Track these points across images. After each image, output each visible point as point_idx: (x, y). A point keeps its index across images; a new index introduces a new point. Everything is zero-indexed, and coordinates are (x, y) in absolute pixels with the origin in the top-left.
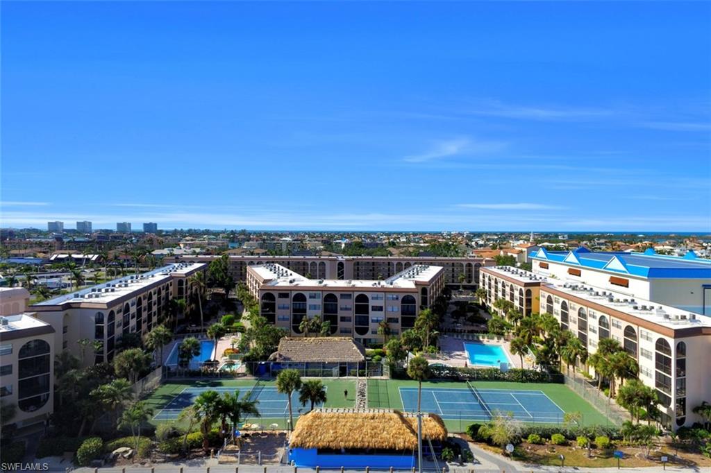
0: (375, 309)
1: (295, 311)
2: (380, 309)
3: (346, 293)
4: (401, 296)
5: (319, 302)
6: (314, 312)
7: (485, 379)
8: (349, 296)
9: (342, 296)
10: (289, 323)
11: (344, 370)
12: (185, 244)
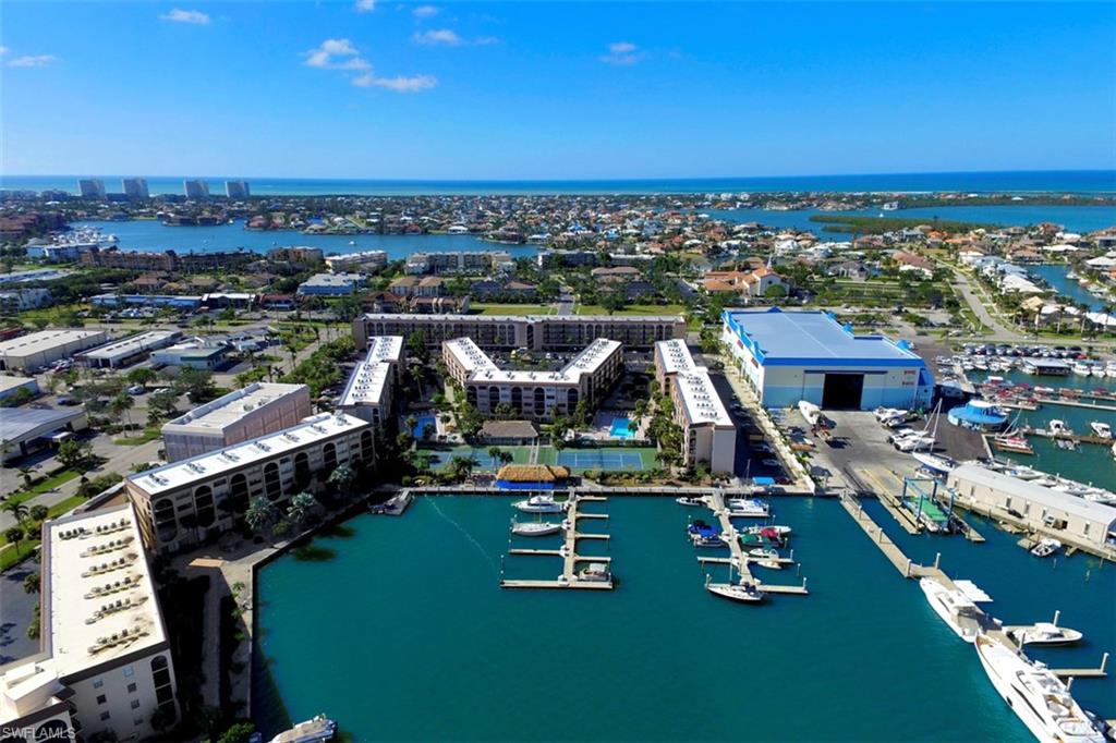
0: (548, 397)
1: (491, 398)
2: (553, 398)
3: (528, 386)
4: (569, 389)
5: (508, 392)
6: (505, 399)
7: (611, 446)
8: (530, 389)
9: (525, 389)
10: (487, 408)
11: (525, 442)
12: (334, 261)
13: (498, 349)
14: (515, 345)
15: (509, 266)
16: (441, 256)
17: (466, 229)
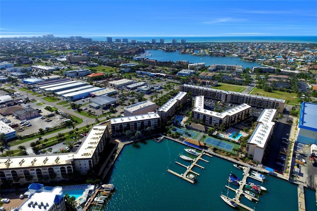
4: (219, 119)
6: (201, 118)
8: (209, 117)
10: (196, 119)
11: (201, 131)
12: (190, 66)
13: (216, 99)
14: (221, 99)
15: (240, 71)
16: (220, 66)
17: (237, 55)
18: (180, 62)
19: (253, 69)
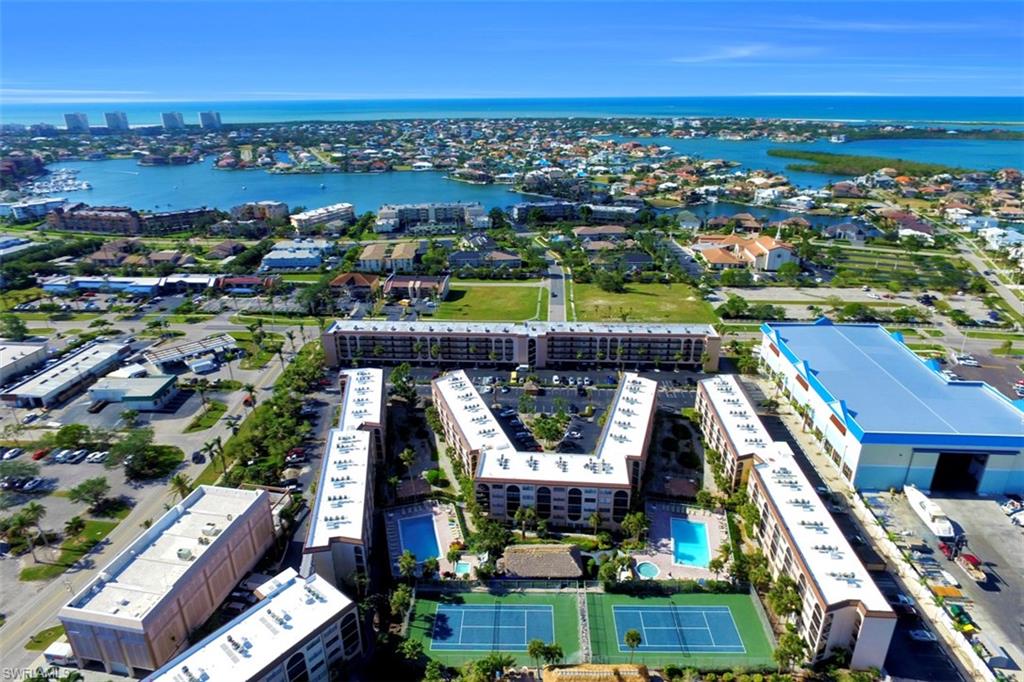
0: (587, 500)
2: (593, 500)
3: (559, 486)
4: (614, 491)
5: (532, 493)
6: (528, 500)
7: (687, 592)
8: (562, 490)
9: (556, 488)
12: (299, 221)
13: (492, 366)
14: (515, 361)
15: (484, 222)
16: (411, 210)
17: (431, 165)
18: (251, 208)
19: (516, 211)
